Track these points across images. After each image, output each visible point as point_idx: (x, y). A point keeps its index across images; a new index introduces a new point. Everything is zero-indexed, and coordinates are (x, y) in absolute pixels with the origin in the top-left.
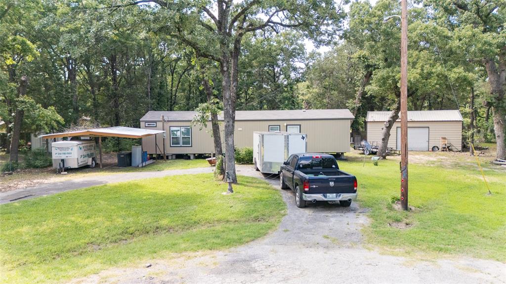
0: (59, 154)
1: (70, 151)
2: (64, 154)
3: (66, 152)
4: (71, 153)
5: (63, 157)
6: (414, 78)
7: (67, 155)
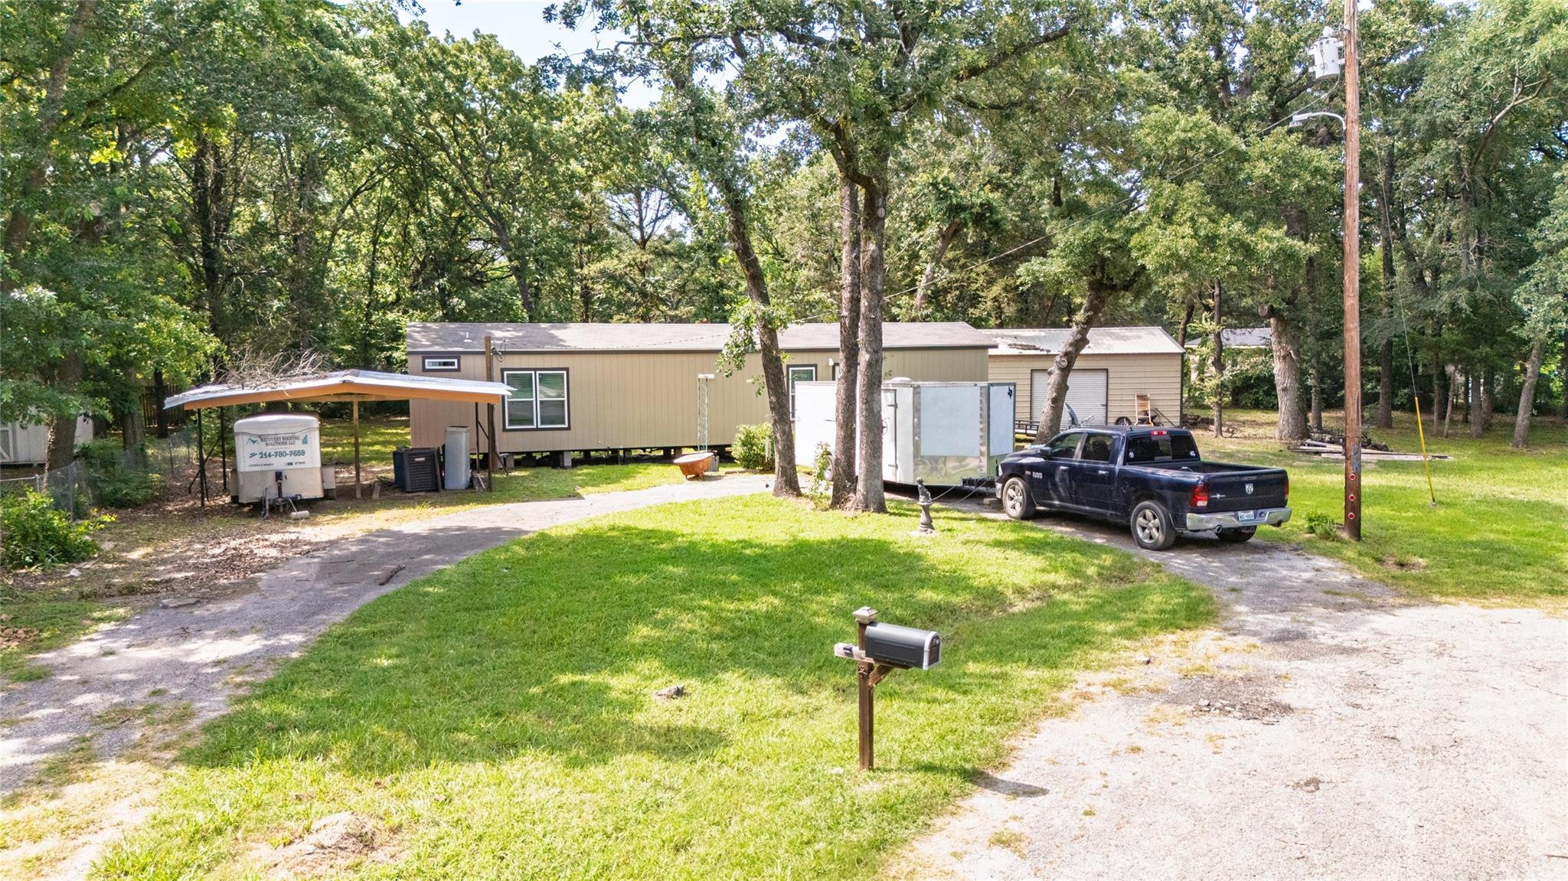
0: (263, 455)
1: (298, 446)
2: (281, 454)
3: (288, 448)
4: (303, 453)
5: (279, 464)
6: (1186, 247)
7: (288, 459)
